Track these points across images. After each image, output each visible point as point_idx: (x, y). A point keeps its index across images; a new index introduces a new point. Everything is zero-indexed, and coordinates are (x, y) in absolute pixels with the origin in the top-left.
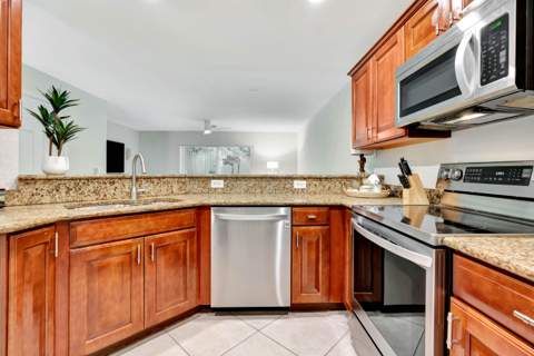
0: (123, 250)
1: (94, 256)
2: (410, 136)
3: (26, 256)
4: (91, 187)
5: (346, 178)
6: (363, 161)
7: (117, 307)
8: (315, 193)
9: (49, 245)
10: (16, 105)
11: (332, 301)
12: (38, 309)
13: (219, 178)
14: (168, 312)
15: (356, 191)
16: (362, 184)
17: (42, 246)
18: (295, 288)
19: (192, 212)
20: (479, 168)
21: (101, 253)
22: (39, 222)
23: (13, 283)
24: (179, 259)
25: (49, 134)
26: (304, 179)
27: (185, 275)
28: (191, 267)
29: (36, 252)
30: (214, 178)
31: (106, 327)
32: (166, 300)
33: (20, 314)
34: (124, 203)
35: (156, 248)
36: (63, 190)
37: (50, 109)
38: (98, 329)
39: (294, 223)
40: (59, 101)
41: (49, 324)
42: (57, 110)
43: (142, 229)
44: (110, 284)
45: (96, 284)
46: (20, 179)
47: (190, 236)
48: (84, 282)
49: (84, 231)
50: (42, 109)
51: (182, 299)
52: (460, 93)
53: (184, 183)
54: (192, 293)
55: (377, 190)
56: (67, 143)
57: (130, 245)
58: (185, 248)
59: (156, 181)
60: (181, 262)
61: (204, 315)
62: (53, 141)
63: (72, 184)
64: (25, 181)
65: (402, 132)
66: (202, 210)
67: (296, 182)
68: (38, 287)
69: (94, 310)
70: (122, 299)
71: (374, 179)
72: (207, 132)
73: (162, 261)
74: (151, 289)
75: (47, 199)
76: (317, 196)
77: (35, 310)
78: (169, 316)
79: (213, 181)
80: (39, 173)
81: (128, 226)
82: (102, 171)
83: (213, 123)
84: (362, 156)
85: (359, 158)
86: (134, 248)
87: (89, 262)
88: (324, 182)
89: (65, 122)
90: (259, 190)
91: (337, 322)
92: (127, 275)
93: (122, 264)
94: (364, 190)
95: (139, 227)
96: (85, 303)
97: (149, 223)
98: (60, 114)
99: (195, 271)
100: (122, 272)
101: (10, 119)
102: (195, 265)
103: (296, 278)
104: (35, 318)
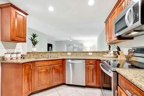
0: (45, 68)
1: (39, 69)
2: (119, 40)
3: (25, 68)
4: (41, 54)
5: (104, 52)
6: (110, 47)
7: (44, 81)
8: (95, 56)
9: (30, 66)
10: (25, 38)
11: (97, 86)
12: (28, 79)
13: (70, 52)
14: (55, 83)
15: (106, 55)
16: (108, 54)
17: (29, 66)
18: (87, 81)
19: (61, 60)
20: (140, 49)
21: (41, 69)
22: (28, 61)
23: (23, 73)
24: (58, 71)
25: (33, 43)
26: (92, 52)
27: (60, 75)
28: (61, 73)
29: (27, 67)
30: (68, 52)
31: (42, 85)
32: (55, 81)
33: (24, 80)
34: (47, 58)
35: (52, 68)
36: (35, 55)
37: (33, 38)
38: (40, 85)
39: (86, 64)
40: (34, 36)
41: (30, 83)
42: (34, 38)
43: (49, 64)
44: (42, 76)
45: (40, 76)
46: (27, 53)
47: (61, 66)
48: (37, 75)
49: (37, 64)
50: (31, 38)
51: (59, 81)
52: (127, 27)
53: (61, 53)
54: (61, 80)
55: (112, 55)
56: (36, 45)
57: (47, 67)
58: (59, 69)
59: (55, 53)
60: (58, 72)
61: (64, 86)
62: (33, 44)
63: (37, 54)
64: (28, 53)
65: (116, 39)
66: (64, 60)
67: (89, 53)
68: (28, 75)
69: (39, 81)
70: (45, 79)
71: (112, 52)
72: (71, 41)
73: (54, 71)
74: (51, 78)
75: (32, 57)
76: (95, 57)
77: (27, 79)
78: (56, 85)
79: (68, 53)
80: (31, 51)
81: (46, 63)
82: (47, 51)
83: (72, 38)
84: (109, 46)
85: (108, 46)
86: (47, 68)
87: (38, 71)
88: (97, 53)
89: (35, 41)
90: (79, 55)
91: (98, 91)
92: (46, 74)
93: (45, 71)
94: (108, 55)
95: (49, 63)
96: (37, 79)
97: (51, 63)
98: (35, 39)
99: (62, 75)
100: (45, 73)
101: (24, 41)
102: (62, 73)
103: (87, 78)
104: (28, 81)
